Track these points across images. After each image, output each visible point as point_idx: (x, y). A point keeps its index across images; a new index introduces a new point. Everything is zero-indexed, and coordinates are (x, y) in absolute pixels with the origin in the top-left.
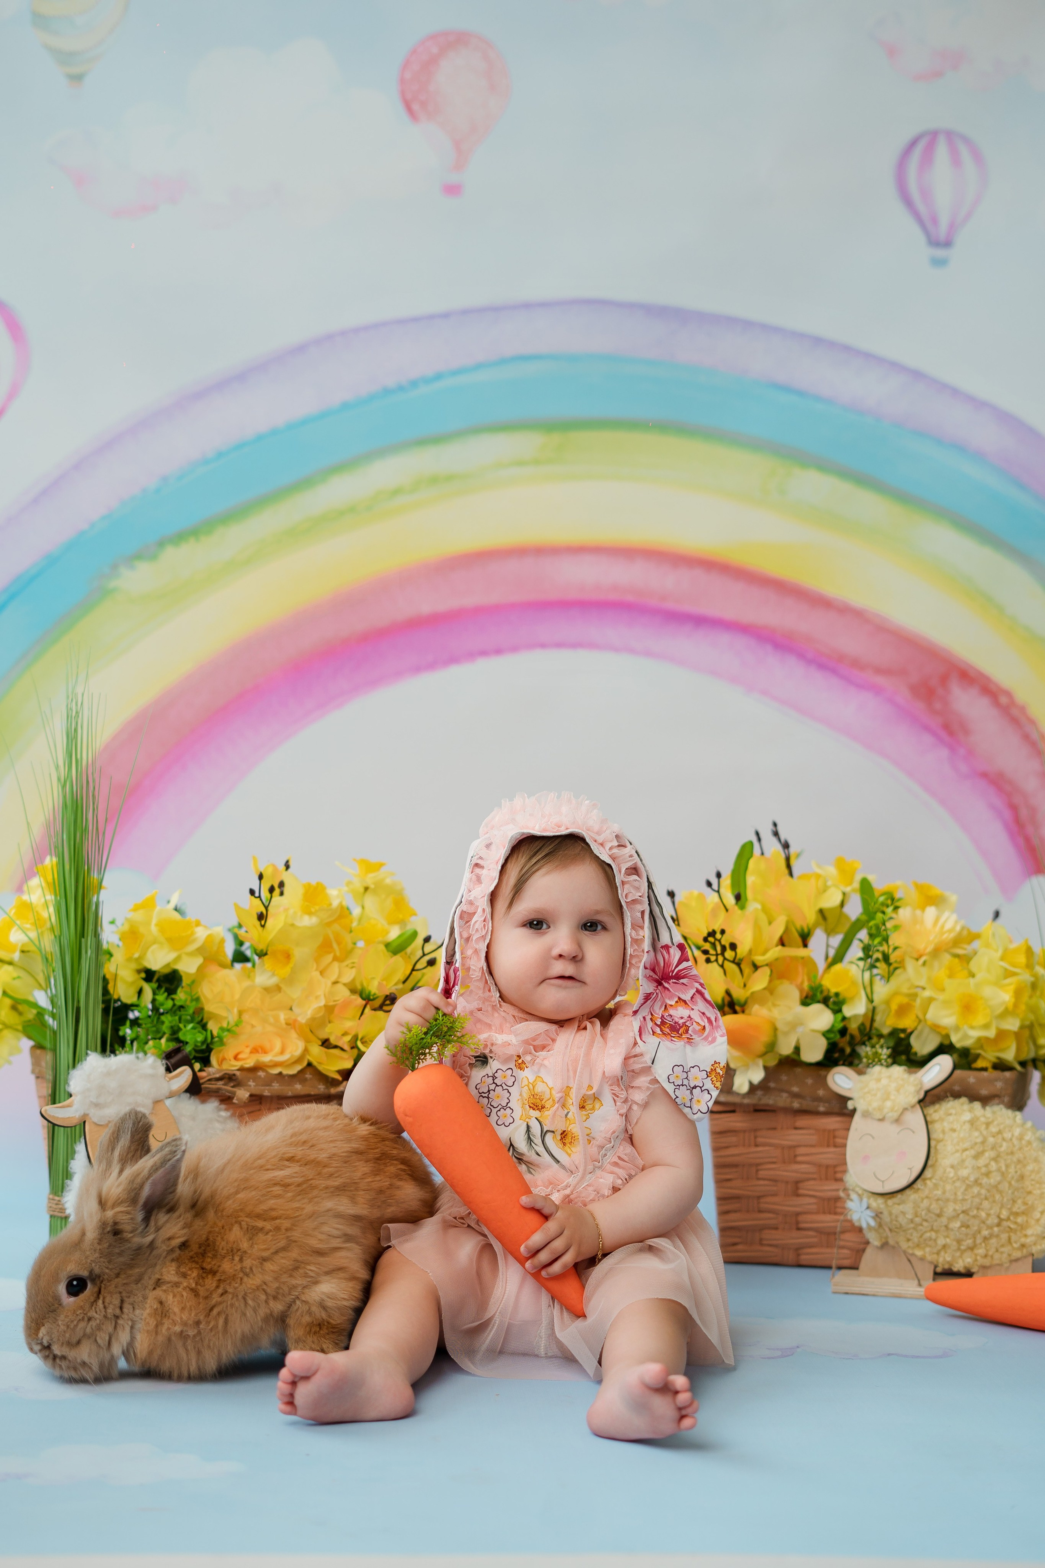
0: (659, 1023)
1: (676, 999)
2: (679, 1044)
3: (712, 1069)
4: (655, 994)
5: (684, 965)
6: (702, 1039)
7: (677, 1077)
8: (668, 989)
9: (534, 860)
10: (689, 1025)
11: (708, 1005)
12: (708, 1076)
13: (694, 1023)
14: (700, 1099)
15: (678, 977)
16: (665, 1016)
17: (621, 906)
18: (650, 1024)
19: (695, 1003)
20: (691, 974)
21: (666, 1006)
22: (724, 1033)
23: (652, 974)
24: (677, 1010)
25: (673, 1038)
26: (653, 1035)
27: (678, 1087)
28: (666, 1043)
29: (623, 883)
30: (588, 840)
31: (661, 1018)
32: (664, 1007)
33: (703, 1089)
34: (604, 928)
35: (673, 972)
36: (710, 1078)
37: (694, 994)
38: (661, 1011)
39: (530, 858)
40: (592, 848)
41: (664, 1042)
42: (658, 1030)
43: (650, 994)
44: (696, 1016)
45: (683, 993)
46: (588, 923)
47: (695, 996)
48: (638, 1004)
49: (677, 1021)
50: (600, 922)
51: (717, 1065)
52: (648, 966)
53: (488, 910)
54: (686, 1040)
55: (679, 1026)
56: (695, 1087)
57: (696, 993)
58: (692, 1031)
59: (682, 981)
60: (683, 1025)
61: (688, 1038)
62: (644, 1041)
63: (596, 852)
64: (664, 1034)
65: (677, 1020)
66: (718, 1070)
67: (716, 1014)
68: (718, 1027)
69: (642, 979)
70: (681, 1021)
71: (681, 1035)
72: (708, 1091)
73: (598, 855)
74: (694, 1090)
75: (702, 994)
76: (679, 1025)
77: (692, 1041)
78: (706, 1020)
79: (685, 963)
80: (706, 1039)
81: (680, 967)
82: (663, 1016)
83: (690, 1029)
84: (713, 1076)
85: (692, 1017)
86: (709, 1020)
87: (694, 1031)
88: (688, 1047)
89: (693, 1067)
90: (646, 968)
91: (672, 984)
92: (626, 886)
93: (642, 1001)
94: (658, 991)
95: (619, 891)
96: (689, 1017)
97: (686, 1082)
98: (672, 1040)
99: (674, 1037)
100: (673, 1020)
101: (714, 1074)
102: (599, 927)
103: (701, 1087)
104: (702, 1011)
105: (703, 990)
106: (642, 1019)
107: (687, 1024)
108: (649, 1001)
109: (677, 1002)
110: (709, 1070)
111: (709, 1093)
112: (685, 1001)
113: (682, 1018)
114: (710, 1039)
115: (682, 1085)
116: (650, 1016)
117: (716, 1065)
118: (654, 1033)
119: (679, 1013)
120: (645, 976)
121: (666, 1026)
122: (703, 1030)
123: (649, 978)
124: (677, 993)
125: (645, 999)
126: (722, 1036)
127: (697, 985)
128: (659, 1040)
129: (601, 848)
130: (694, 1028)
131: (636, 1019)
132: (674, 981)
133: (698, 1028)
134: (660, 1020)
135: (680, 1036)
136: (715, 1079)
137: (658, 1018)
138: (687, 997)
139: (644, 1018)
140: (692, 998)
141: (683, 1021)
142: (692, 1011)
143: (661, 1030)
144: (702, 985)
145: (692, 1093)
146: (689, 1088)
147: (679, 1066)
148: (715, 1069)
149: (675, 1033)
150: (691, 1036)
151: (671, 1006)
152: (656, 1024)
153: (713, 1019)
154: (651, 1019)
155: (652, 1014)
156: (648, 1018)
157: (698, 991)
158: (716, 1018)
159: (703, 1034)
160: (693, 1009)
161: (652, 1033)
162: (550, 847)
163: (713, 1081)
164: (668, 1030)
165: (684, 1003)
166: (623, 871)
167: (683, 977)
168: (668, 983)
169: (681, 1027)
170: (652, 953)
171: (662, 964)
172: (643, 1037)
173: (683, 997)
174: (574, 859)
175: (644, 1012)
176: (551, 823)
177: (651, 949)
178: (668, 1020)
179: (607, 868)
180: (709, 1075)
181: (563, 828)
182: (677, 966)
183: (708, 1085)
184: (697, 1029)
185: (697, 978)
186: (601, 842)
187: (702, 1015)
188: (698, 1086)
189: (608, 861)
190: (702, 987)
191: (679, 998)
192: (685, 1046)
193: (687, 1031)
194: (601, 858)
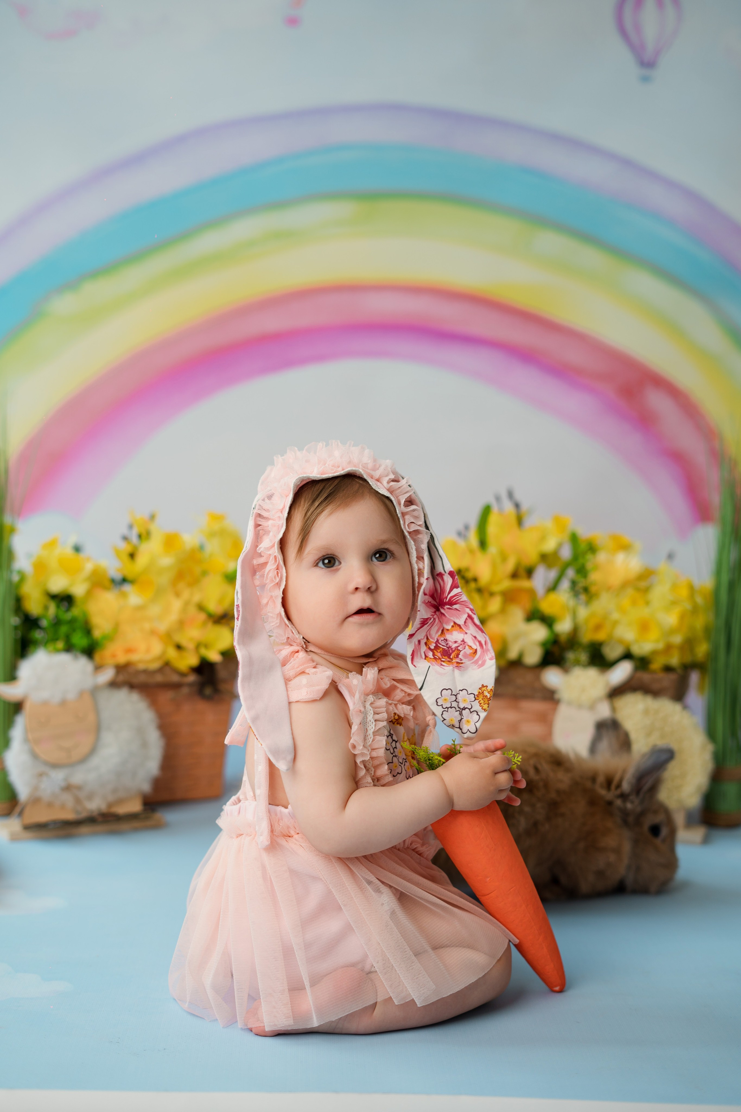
0: (432, 647)
1: (452, 624)
2: (448, 668)
3: (479, 692)
4: (432, 619)
5: (455, 591)
6: (472, 663)
7: (445, 700)
8: (444, 614)
9: (317, 503)
10: (461, 650)
11: (477, 630)
12: (475, 699)
13: (467, 647)
14: (469, 719)
15: (451, 603)
16: (440, 641)
17: (404, 537)
18: (424, 648)
19: (468, 628)
20: (462, 600)
21: (443, 631)
22: (492, 656)
23: (430, 599)
24: (452, 634)
25: (443, 663)
26: (425, 659)
27: (446, 709)
28: (436, 668)
29: (403, 514)
30: (365, 477)
31: (436, 643)
32: (440, 631)
33: (472, 710)
34: (393, 557)
35: (446, 598)
36: (477, 701)
37: (466, 619)
38: (437, 636)
39: (314, 501)
40: (371, 483)
41: (434, 667)
42: (430, 654)
43: (427, 619)
44: (470, 641)
45: (457, 618)
46: (377, 553)
47: (467, 621)
48: (414, 628)
49: (451, 645)
50: (388, 551)
51: (485, 688)
52: (427, 592)
53: (280, 557)
54: (455, 664)
55: (452, 651)
56: (464, 709)
57: (468, 618)
58: (463, 656)
59: (455, 606)
60: (455, 649)
61: (457, 663)
62: (415, 667)
63: (375, 487)
64: (435, 658)
65: (450, 644)
66: (486, 693)
67: (485, 638)
68: (488, 650)
70: (454, 646)
71: (452, 659)
72: (477, 712)
73: (377, 490)
74: (463, 711)
75: (472, 619)
76: (452, 649)
77: (461, 665)
78: (478, 644)
79: (455, 590)
80: (476, 662)
81: (452, 594)
82: (438, 641)
83: (461, 653)
84: (480, 699)
85: (466, 640)
86: (480, 642)
87: (466, 656)
88: (457, 672)
89: (462, 690)
90: (425, 594)
91: (446, 609)
92: (407, 517)
93: (419, 626)
94: (435, 616)
95: (402, 522)
96: (463, 641)
97: (454, 704)
98: (442, 665)
99: (444, 661)
100: (447, 644)
101: (481, 697)
102: (389, 556)
103: (469, 709)
104: (474, 635)
105: (473, 616)
106: (417, 643)
107: (459, 648)
108: (426, 626)
109: (453, 626)
110: (476, 693)
111: (478, 714)
112: (459, 626)
113: (456, 642)
114: (480, 662)
115: (451, 707)
116: (425, 640)
117: (483, 689)
118: (426, 657)
119: (454, 637)
120: (424, 602)
121: (439, 651)
122: (474, 653)
123: (428, 604)
124: (452, 618)
126: (491, 659)
127: (468, 610)
128: (429, 664)
129: (379, 484)
130: (465, 653)
131: (410, 643)
132: (448, 607)
133: (468, 651)
134: (434, 645)
135: (450, 661)
136: (482, 702)
137: (433, 642)
138: (461, 621)
139: (419, 641)
140: (465, 622)
141: (456, 645)
142: (466, 636)
143: (434, 655)
144: (471, 610)
145: (461, 714)
146: (458, 709)
147: (447, 690)
148: (483, 693)
149: (446, 657)
150: (461, 660)
151: (448, 630)
152: (430, 649)
153: (483, 643)
154: (426, 644)
155: (427, 639)
156: (423, 642)
157: (469, 616)
158: (485, 642)
159: (474, 657)
160: (466, 633)
161: (424, 657)
162: (330, 489)
163: (481, 704)
164: (439, 655)
165: (458, 628)
166: (402, 502)
167: (456, 603)
168: (444, 609)
169: (453, 651)
170: (431, 580)
171: (439, 591)
172: (415, 660)
173: (458, 622)
174: (354, 497)
175: (421, 635)
176: (329, 465)
177: (430, 576)
178: (442, 645)
179: (387, 502)
180: (477, 698)
181: (340, 469)
182: (449, 593)
183: (476, 706)
184: (468, 653)
185: (467, 604)
186: (377, 477)
187: (474, 638)
188: (467, 708)
189: (387, 494)
190: (472, 612)
191: (455, 623)
192: (453, 671)
193: (457, 656)
194: (381, 492)
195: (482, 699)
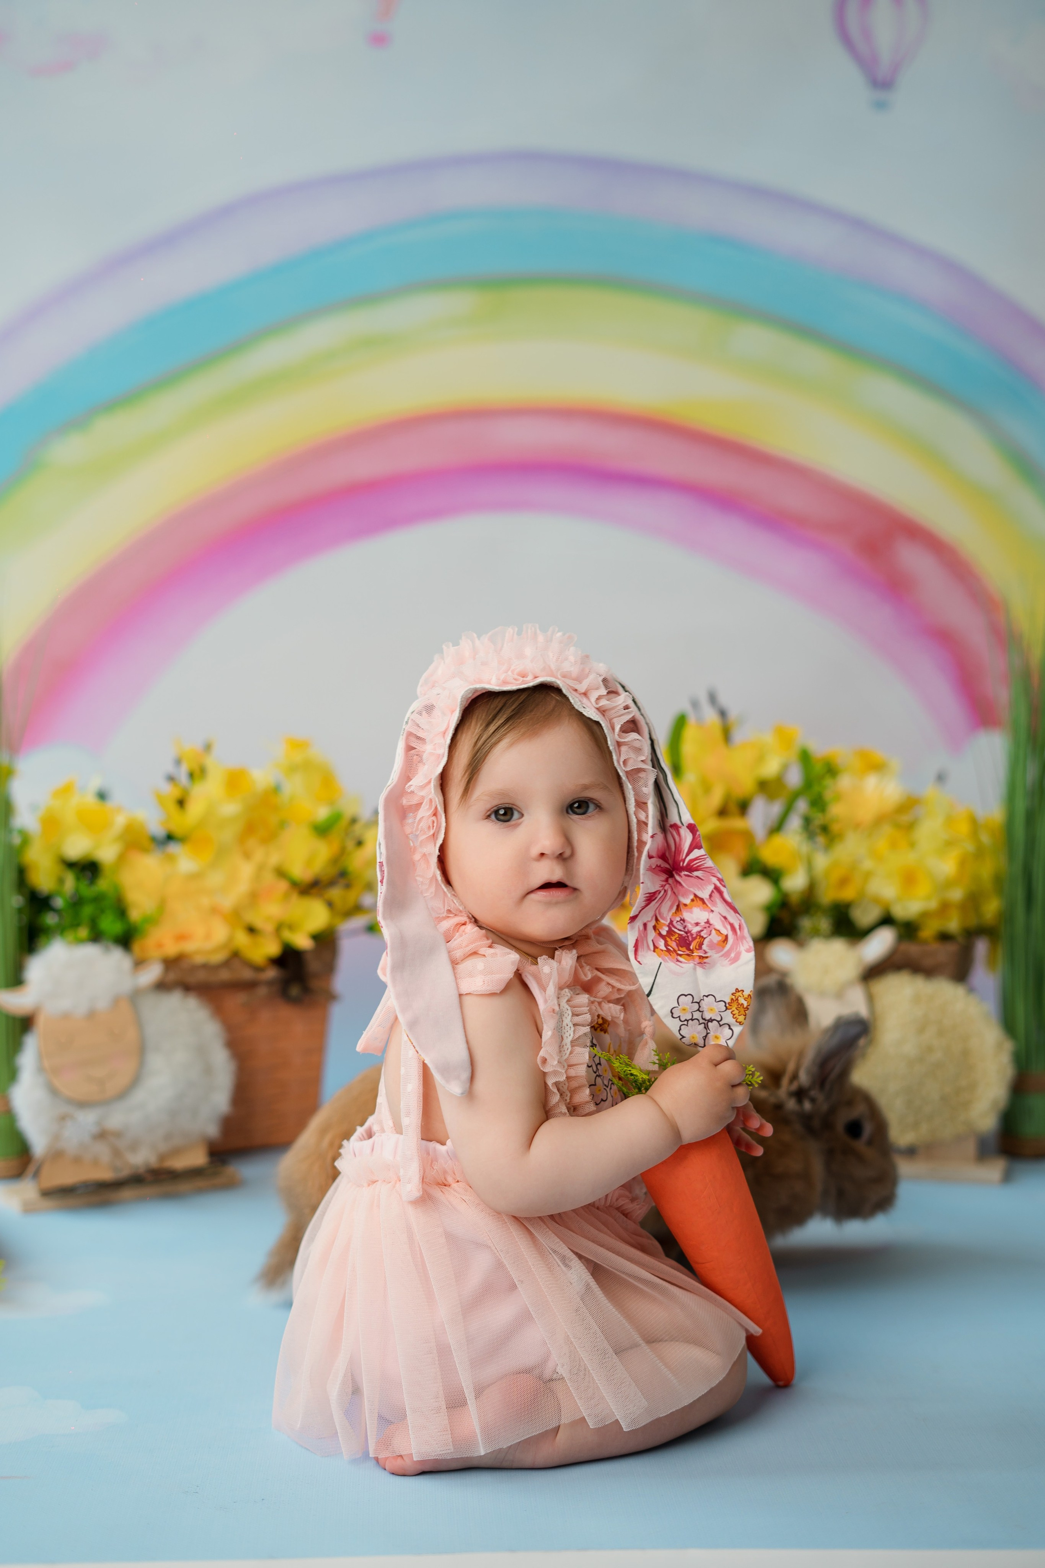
0: (664, 933)
1: (692, 897)
2: (687, 965)
3: (732, 999)
4: (662, 892)
5: (696, 853)
6: (722, 956)
7: (684, 1010)
8: (680, 883)
9: (492, 728)
10: (705, 936)
11: (728, 908)
12: (727, 1009)
13: (714, 932)
14: (718, 1035)
15: (690, 868)
16: (674, 923)
18: (651, 934)
19: (715, 904)
20: (706, 865)
21: (678, 907)
22: (750, 947)
23: (659, 862)
24: (691, 912)
25: (679, 957)
26: (654, 951)
27: (686, 1022)
28: (670, 965)
29: (620, 746)
30: (564, 691)
31: (668, 926)
32: (675, 909)
33: (721, 1023)
34: (599, 807)
35: (684, 861)
36: (729, 1011)
37: (712, 891)
38: (670, 915)
39: (488, 725)
40: (572, 701)
41: (666, 963)
42: (661, 944)
43: (655, 893)
44: (717, 923)
45: (699, 889)
46: (575, 803)
47: (713, 895)
48: (637, 907)
49: (690, 929)
50: (591, 800)
51: (740, 994)
52: (654, 854)
53: (438, 800)
54: (697, 959)
55: (692, 938)
56: (711, 1020)
57: (715, 891)
58: (708, 946)
59: (696, 873)
60: (697, 935)
61: (700, 956)
62: (639, 962)
63: (578, 706)
64: (668, 950)
65: (690, 927)
66: (741, 1000)
67: (740, 920)
68: (743, 938)
69: (644, 874)
70: (695, 930)
71: (692, 951)
72: (729, 1026)
73: (582, 710)
74: (710, 1024)
75: (721, 893)
76: (692, 935)
77: (706, 960)
78: (729, 927)
79: (696, 851)
80: (727, 955)
81: (692, 856)
82: (671, 922)
83: (706, 942)
84: (734, 1009)
85: (711, 922)
86: (732, 926)
87: (712, 946)
88: (699, 970)
89: (707, 996)
90: (651, 856)
91: (684, 877)
92: (624, 750)
93: (643, 904)
94: (667, 887)
95: (615, 757)
96: (708, 922)
97: (697, 1015)
98: (678, 960)
99: (680, 955)
100: (685, 927)
101: (735, 1006)
102: (592, 807)
103: (718, 1021)
104: (724, 915)
105: (722, 888)
106: (642, 928)
107: (702, 934)
108: (654, 903)
109: (693, 901)
110: (728, 1000)
111: (730, 1028)
112: (702, 900)
113: (697, 924)
114: (733, 955)
115: (692, 1020)
116: (653, 923)
117: (738, 994)
118: (655, 947)
119: (695, 916)
120: (650, 869)
121: (673, 938)
122: (724, 941)
123: (654, 870)
124: (691, 889)
125: (646, 901)
126: (748, 951)
127: (714, 880)
128: (660, 960)
129: (585, 700)
130: (711, 941)
131: (632, 928)
132: (686, 873)
133: (715, 938)
134: (667, 929)
135: (690, 955)
136: (736, 1012)
137: (664, 924)
138: (704, 894)
139: (645, 925)
140: (711, 896)
141: (698, 929)
142: (711, 915)
143: (666, 945)
144: (720, 880)
145: (706, 1030)
146: (701, 1021)
147: (686, 996)
148: (737, 999)
149: (684, 949)
150: (706, 953)
151: (686, 906)
152: (660, 935)
153: (737, 927)
154: (655, 928)
155: (657, 920)
156: (650, 927)
157: (716, 888)
158: (740, 926)
159: (724, 947)
160: (712, 911)
161: (652, 947)
162: (513, 707)
163: (734, 1015)
164: (673, 945)
165: (701, 903)
166: (617, 728)
167: (697, 869)
168: (680, 875)
169: (694, 939)
170: (660, 837)
171: (674, 851)
172: (640, 953)
173: (700, 894)
174: (547, 720)
175: (647, 916)
176: (513, 672)
177: (658, 831)
178: (678, 929)
179: (595, 726)
180: (729, 1007)
181: (530, 678)
182: (688, 854)
183: (728, 1018)
184: (715, 941)
185: (713, 871)
186: (583, 691)
187: (723, 919)
188: (714, 1020)
189: (595, 716)
190: (721, 883)
191: (696, 896)
192: (694, 969)
193: (700, 945)
194: (586, 714)
195: (736, 1009)
